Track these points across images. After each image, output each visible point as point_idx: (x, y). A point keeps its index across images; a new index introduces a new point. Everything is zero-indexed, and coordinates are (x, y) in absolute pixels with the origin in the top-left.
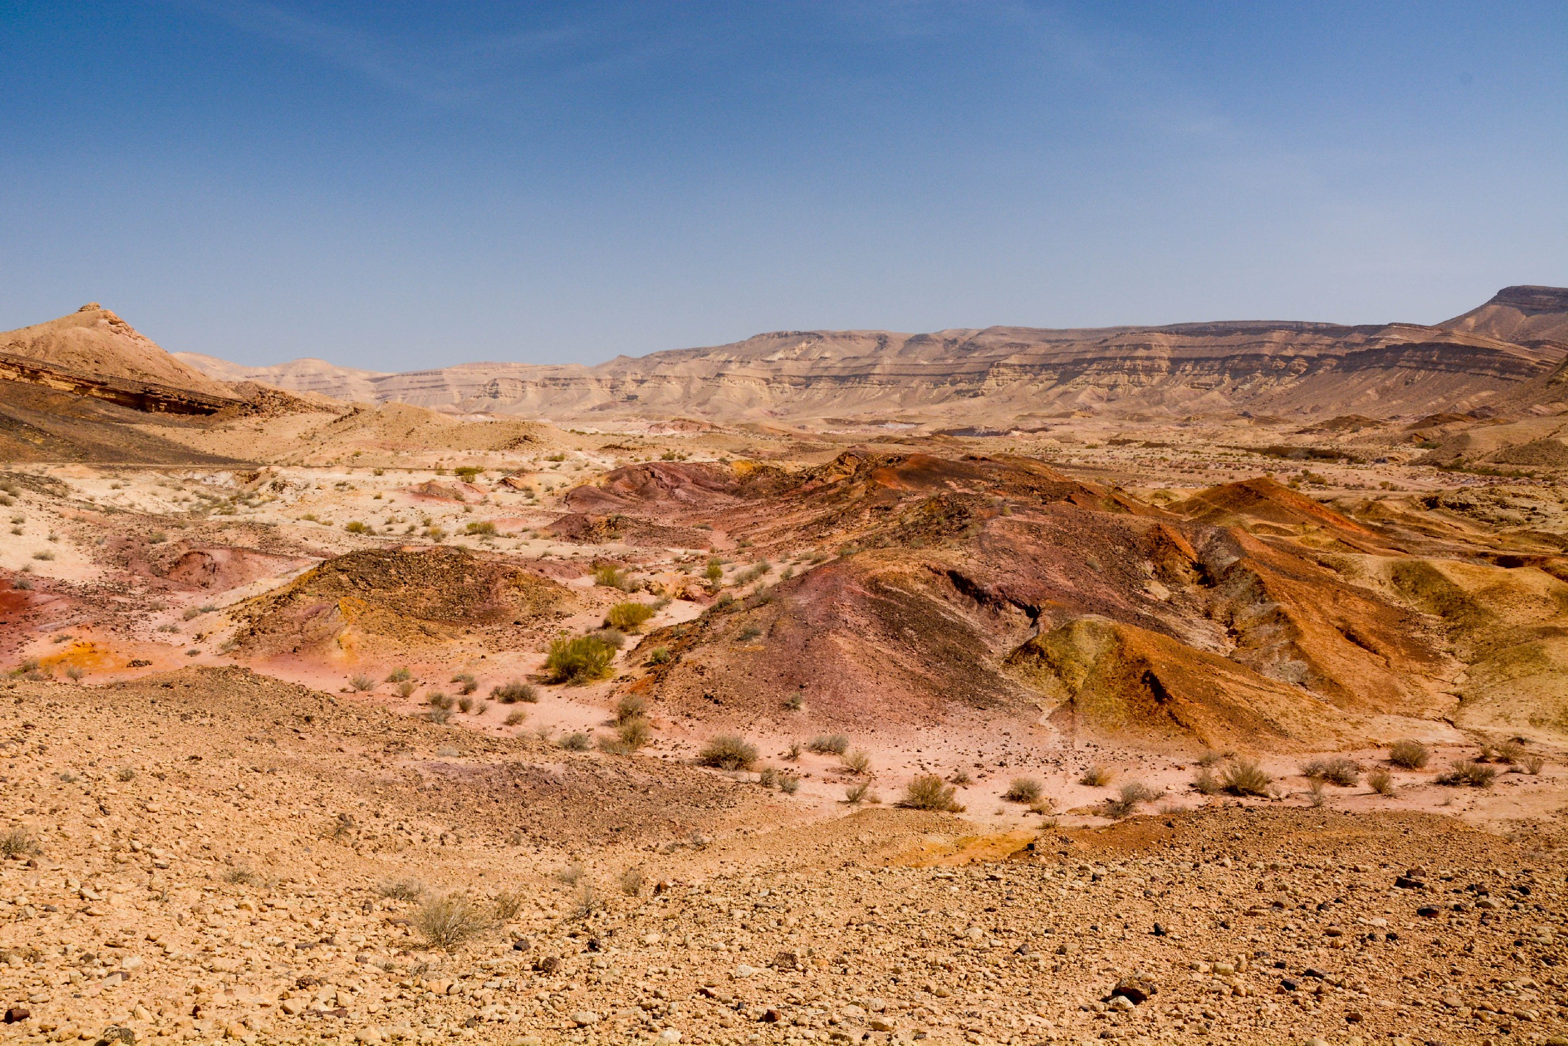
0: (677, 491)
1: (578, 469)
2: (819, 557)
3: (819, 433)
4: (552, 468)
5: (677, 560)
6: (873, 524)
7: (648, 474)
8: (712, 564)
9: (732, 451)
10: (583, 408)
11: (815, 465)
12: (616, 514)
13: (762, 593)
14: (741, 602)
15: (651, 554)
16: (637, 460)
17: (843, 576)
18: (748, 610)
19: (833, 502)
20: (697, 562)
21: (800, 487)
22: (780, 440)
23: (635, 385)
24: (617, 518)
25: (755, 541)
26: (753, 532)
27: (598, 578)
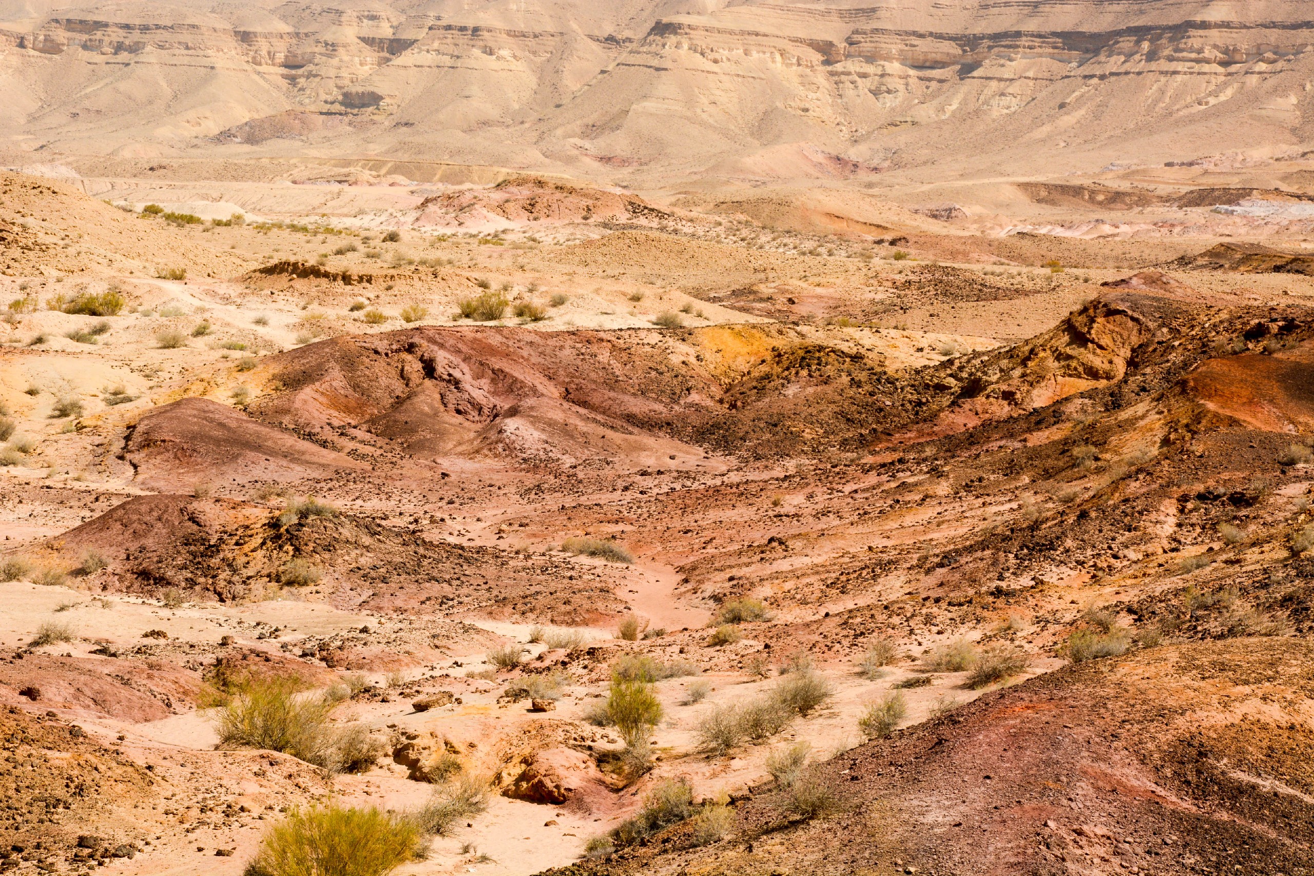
0: (511, 425)
1: (170, 344)
2: (994, 662)
3: (1000, 234)
4: (77, 337)
5: (508, 664)
6: (1190, 552)
7: (414, 366)
8: (625, 676)
9: (698, 294)
10: (189, 132)
11: (985, 344)
12: (299, 501)
13: (797, 778)
14: (723, 812)
15: (417, 641)
16: (375, 319)
17: (1082, 733)
18: (748, 841)
19: (1048, 474)
20: (576, 668)
21: (933, 417)
22: (866, 257)
23: (371, 56)
24: (303, 514)
25: (775, 602)
26: (767, 570)
27: (232, 719)
